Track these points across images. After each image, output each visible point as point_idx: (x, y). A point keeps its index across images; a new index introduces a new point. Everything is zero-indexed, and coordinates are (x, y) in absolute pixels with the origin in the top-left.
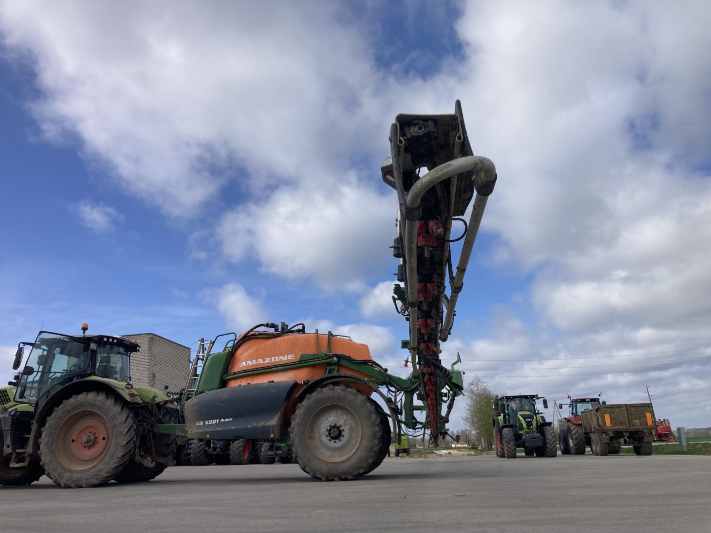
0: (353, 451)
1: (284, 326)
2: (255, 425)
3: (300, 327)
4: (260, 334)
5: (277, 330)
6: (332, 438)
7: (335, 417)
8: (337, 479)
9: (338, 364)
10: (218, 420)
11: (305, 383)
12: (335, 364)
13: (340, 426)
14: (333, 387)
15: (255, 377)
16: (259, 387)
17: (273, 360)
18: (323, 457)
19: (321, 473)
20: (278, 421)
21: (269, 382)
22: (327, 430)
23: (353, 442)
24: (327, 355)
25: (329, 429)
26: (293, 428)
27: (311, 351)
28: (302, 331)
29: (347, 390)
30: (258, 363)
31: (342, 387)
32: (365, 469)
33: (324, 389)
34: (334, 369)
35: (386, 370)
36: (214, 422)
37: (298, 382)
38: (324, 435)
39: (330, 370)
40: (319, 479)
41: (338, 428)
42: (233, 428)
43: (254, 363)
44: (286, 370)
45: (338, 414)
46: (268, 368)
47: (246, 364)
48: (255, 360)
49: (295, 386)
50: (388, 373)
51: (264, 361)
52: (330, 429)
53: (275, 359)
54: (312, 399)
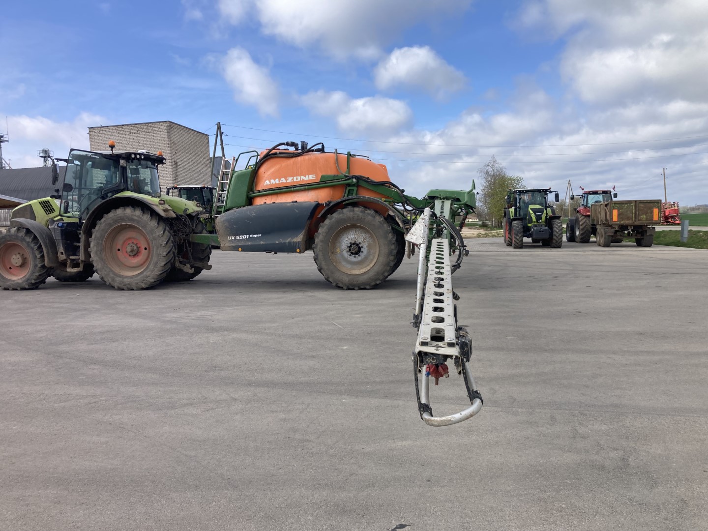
0: (371, 265)
1: (304, 145)
2: (282, 241)
3: (320, 146)
4: (280, 153)
5: (297, 149)
6: (352, 253)
7: (354, 235)
8: (357, 288)
9: (357, 185)
10: (248, 236)
11: (327, 205)
12: (354, 185)
13: (360, 243)
14: (352, 209)
15: (279, 195)
16: (282, 207)
17: (295, 180)
18: (344, 270)
19: (342, 283)
20: (303, 238)
21: (292, 202)
22: (348, 246)
23: (371, 257)
24: (347, 176)
25: (349, 246)
26: (317, 245)
27: (331, 172)
28: (322, 150)
29: (366, 212)
30: (281, 182)
31: (361, 209)
32: (381, 280)
33: (345, 210)
34: (353, 190)
35: (403, 191)
36: (244, 237)
37: (320, 202)
38: (345, 251)
39: (349, 190)
40: (341, 288)
41: (357, 245)
42: (262, 243)
43: (277, 182)
44: (308, 190)
45: (357, 232)
46: (291, 187)
47: (270, 182)
48: (278, 179)
49: (318, 206)
50: (404, 194)
51: (286, 180)
52: (351, 246)
53: (297, 179)
54: (334, 219)
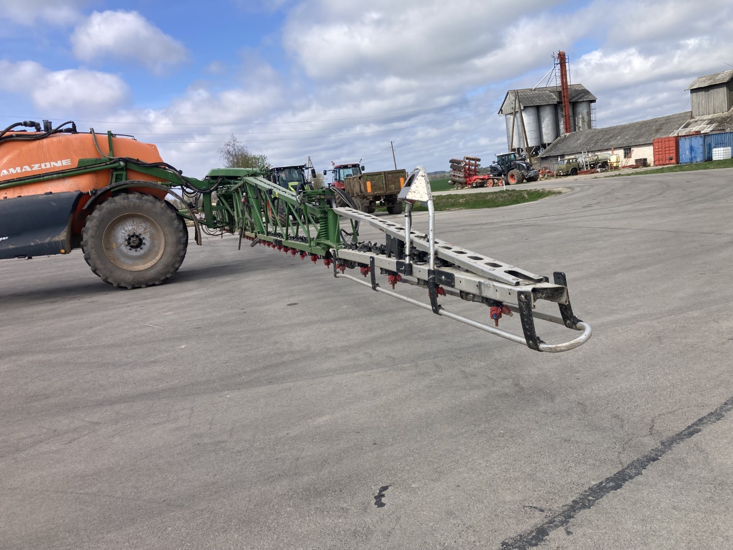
0: (158, 258)
1: (48, 126)
2: (39, 242)
3: (70, 126)
4: (17, 136)
5: (39, 130)
6: (132, 247)
7: (132, 225)
8: (145, 286)
9: (126, 169)
11: (93, 194)
12: (122, 169)
13: (140, 234)
14: (126, 196)
15: (23, 187)
16: (33, 200)
18: (125, 267)
19: (125, 282)
20: (67, 235)
21: (46, 194)
23: (156, 249)
24: (111, 160)
25: (127, 239)
26: (86, 242)
27: (90, 155)
28: (73, 130)
29: (143, 198)
30: (23, 170)
31: (137, 195)
32: (172, 273)
33: (117, 198)
34: (122, 175)
35: (181, 172)
37: (83, 192)
38: (123, 245)
39: (117, 175)
40: (125, 288)
41: (137, 236)
42: (11, 247)
43: (19, 171)
44: (64, 178)
45: (135, 222)
46: (39, 176)
47: (8, 171)
48: (19, 168)
49: (81, 196)
50: (182, 175)
51: (31, 168)
52: (129, 239)
54: (104, 210)
